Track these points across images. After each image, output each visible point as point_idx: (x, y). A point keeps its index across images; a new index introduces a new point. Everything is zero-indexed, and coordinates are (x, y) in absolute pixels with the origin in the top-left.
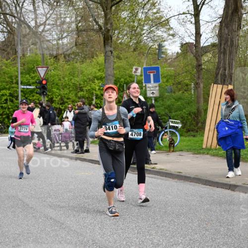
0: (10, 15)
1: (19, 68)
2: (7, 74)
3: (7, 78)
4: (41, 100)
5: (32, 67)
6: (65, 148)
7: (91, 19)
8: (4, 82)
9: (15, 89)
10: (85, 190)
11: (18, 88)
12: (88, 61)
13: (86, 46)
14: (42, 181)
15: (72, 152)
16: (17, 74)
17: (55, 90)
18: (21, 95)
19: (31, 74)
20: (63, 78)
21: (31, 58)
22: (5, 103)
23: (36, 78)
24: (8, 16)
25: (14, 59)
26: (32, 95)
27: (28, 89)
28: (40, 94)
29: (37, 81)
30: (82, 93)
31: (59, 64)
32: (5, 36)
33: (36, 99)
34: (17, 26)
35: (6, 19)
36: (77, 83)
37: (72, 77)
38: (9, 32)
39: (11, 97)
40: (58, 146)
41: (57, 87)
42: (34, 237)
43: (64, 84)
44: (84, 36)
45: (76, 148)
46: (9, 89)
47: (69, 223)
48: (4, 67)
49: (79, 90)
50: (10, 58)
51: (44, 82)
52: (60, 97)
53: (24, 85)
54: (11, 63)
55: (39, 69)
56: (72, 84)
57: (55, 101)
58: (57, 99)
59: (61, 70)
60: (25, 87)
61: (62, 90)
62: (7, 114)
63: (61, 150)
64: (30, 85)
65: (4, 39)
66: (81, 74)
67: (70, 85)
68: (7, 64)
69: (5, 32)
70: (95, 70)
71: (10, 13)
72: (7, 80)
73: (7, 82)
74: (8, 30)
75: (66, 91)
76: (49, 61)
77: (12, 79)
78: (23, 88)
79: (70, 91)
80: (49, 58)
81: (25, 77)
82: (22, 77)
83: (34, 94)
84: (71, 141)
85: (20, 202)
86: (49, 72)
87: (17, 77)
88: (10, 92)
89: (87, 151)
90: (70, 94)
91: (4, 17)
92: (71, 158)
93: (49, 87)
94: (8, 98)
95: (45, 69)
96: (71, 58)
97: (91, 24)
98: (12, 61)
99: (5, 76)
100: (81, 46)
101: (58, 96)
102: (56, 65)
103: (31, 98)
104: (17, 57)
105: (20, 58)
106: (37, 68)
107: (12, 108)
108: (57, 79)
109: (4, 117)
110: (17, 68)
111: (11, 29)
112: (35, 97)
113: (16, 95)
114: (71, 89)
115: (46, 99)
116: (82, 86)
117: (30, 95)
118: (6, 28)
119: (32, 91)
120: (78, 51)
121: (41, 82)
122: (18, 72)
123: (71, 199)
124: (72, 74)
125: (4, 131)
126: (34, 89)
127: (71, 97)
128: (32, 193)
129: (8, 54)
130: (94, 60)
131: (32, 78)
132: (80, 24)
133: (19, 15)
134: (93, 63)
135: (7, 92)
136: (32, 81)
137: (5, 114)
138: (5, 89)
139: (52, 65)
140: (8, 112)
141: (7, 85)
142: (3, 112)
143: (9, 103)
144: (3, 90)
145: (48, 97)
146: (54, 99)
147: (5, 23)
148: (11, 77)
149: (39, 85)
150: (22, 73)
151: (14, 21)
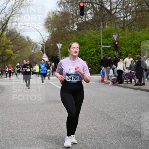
0: (95, 4)
1: (101, 35)
2: (94, 39)
3: (94, 41)
4: (115, 54)
5: (109, 34)
6: (130, 82)
7: (144, 4)
8: (92, 43)
9: (99, 48)
10: (144, 108)
11: (101, 47)
12: (143, 29)
13: (142, 20)
14: (118, 103)
15: (135, 85)
16: (100, 39)
17: (122, 48)
18: (103, 51)
19: (108, 38)
20: (128, 40)
21: (108, 29)
22: (93, 56)
23: (112, 41)
24: (94, 4)
25: (98, 30)
26: (109, 51)
27: (106, 47)
28: (114, 50)
29: (113, 43)
30: (139, 49)
31: (125, 32)
32: (93, 16)
33: (111, 53)
34: (100, 10)
35: (93, 6)
36: (136, 43)
37: (133, 40)
38: (95, 14)
39: (96, 53)
40: (126, 82)
41: (124, 46)
42: (116, 136)
43: (128, 44)
44: (140, 15)
45: (136, 83)
46: (95, 48)
47: (136, 128)
48: (92, 35)
49: (137, 48)
50: (95, 30)
51: (116, 43)
52: (126, 52)
53: (104, 45)
54: (96, 32)
55: (114, 35)
56: (133, 44)
57: (123, 54)
58: (124, 53)
59: (126, 36)
60: (105, 46)
61: (127, 47)
62: (94, 62)
63: (127, 84)
64: (108, 45)
65: (92, 18)
66: (139, 37)
67: (132, 45)
68: (94, 33)
69: (93, 14)
70: (147, 35)
71: (96, 2)
72: (94, 42)
73: (94, 44)
74: (94, 13)
75: (130, 48)
76: (119, 30)
77: (97, 42)
78: (104, 47)
79: (132, 48)
80: (119, 28)
81: (105, 40)
82: (103, 40)
83: (110, 50)
84: (134, 78)
85: (105, 115)
86: (119, 37)
87: (100, 40)
88: (96, 49)
89: (144, 84)
90: (132, 50)
91: (92, 5)
92: (134, 89)
93: (119, 46)
94: (95, 53)
95: (117, 35)
96: (132, 28)
97: (144, 7)
98: (97, 31)
99: (93, 40)
100: (138, 21)
101: (125, 51)
102: (123, 33)
103: (108, 53)
104: (100, 28)
105: (102, 29)
106: (112, 35)
107: (97, 59)
108: (124, 41)
109: (93, 64)
110: (100, 35)
111: (96, 12)
112: (110, 53)
113: (99, 51)
114: (132, 47)
115: (118, 53)
116: (139, 45)
117: (108, 51)
118: (93, 11)
119: (109, 49)
120: (136, 24)
121: (114, 43)
122: (100, 37)
123: (136, 114)
124: (133, 38)
125: (93, 72)
126: (110, 47)
127: (132, 52)
128: (112, 110)
129: (95, 26)
130: (146, 29)
131: (109, 41)
132: (137, 8)
133: (101, 4)
134: (146, 31)
135: (94, 50)
136: (109, 43)
137: (93, 63)
138: (93, 47)
139: (121, 33)
140: (95, 62)
141: (94, 45)
142: (92, 61)
143: (95, 56)
144: (92, 48)
145: (118, 52)
146: (122, 53)
147: (93, 8)
148: (96, 41)
149: (113, 45)
150: (103, 38)
151: (98, 7)
